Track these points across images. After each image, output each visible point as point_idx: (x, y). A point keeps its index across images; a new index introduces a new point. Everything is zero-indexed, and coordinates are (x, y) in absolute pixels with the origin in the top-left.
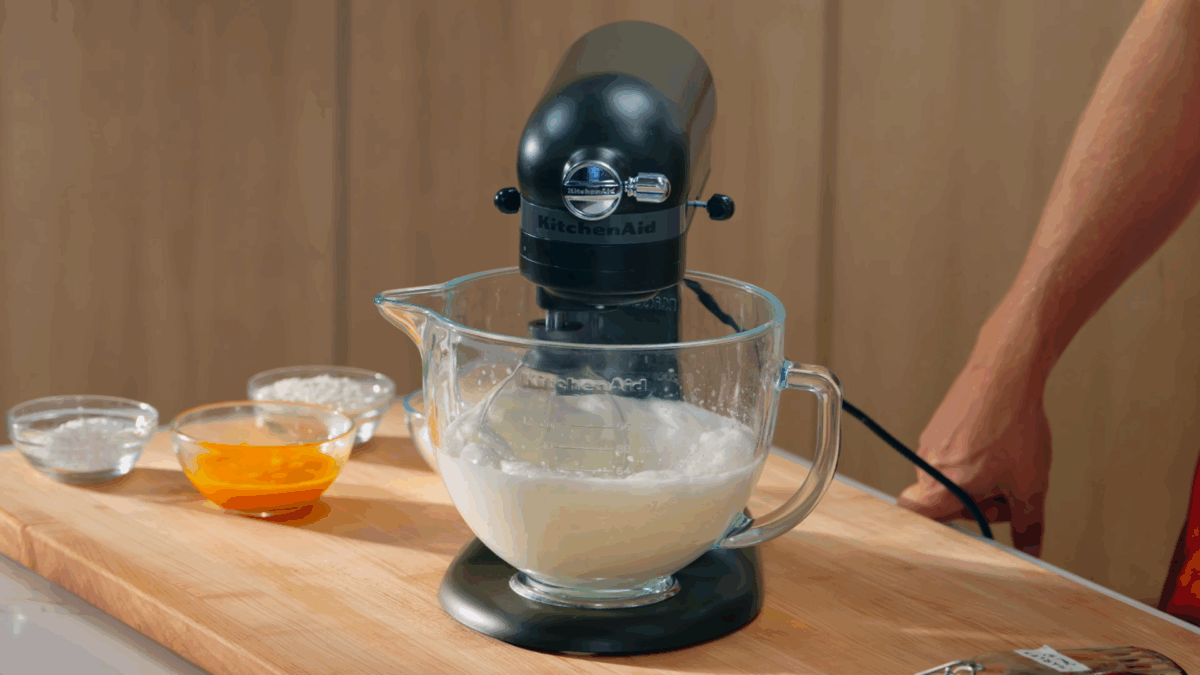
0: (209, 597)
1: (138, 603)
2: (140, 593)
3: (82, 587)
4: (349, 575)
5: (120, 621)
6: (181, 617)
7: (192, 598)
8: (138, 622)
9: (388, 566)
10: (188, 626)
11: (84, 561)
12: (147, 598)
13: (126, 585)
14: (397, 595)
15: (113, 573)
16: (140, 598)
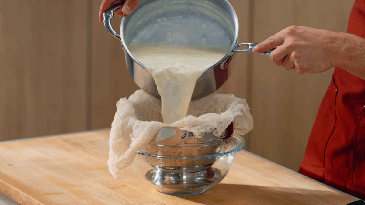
0: (45, 194)
1: (22, 196)
2: (22, 193)
3: (4, 191)
4: (92, 187)
5: (16, 202)
6: (37, 201)
7: (40, 195)
8: (22, 203)
9: (105, 184)
10: (38, 204)
11: (4, 183)
12: (25, 194)
13: (18, 190)
14: (108, 194)
15: (14, 186)
16: (22, 194)
